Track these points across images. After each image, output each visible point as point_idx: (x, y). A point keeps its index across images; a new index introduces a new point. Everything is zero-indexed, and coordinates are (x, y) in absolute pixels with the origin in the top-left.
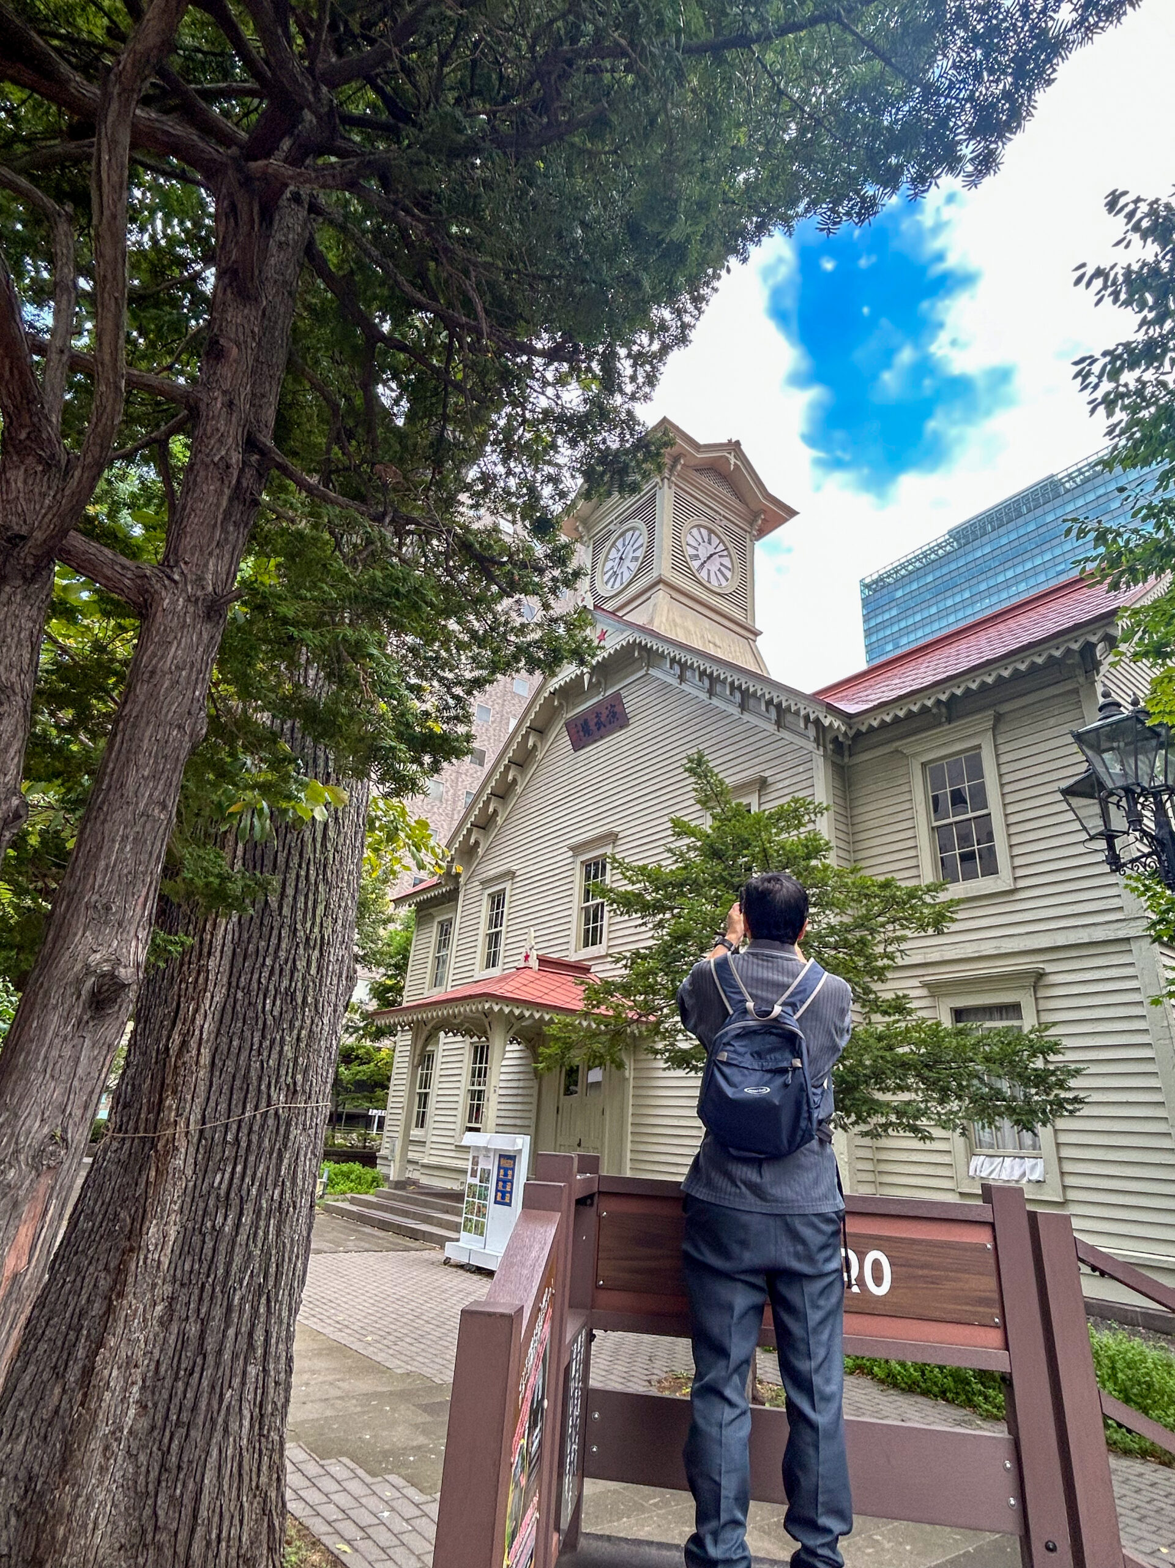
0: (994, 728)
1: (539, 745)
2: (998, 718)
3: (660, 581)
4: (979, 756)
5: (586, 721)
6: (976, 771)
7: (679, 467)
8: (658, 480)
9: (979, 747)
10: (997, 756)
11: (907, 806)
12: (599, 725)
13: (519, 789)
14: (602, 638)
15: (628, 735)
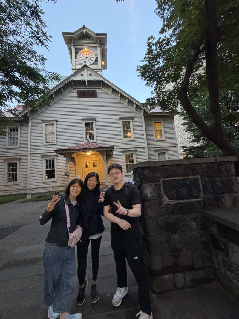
1: (64, 92)
2: (164, 120)
3: (101, 70)
5: (84, 92)
8: (98, 45)
9: (161, 122)
10: (163, 124)
12: (88, 94)
13: (55, 100)
14: (91, 75)
15: (96, 99)
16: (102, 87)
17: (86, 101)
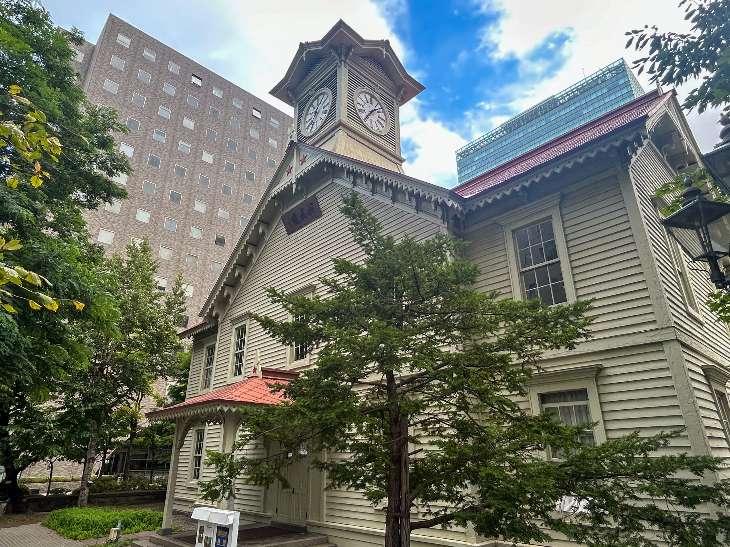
0: (560, 204)
1: (266, 232)
2: (563, 197)
3: (340, 124)
4: (550, 222)
5: (294, 214)
6: (550, 233)
7: (351, 54)
8: (338, 61)
9: (550, 217)
10: (563, 222)
11: (503, 259)
12: (303, 217)
13: (254, 261)
14: (303, 161)
15: (321, 222)
16: (334, 177)
17: (301, 237)
